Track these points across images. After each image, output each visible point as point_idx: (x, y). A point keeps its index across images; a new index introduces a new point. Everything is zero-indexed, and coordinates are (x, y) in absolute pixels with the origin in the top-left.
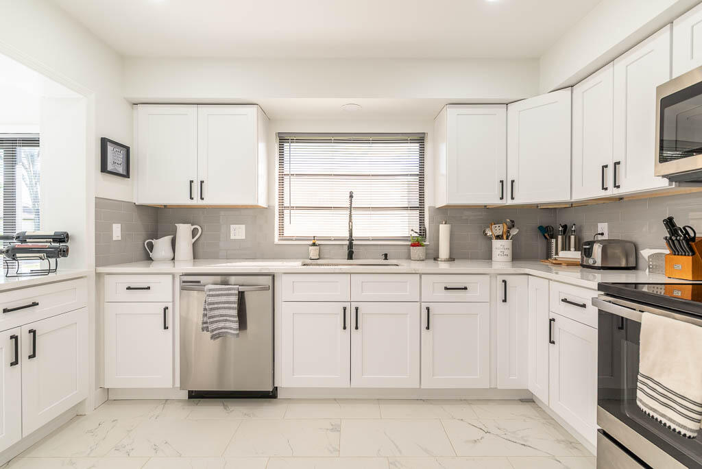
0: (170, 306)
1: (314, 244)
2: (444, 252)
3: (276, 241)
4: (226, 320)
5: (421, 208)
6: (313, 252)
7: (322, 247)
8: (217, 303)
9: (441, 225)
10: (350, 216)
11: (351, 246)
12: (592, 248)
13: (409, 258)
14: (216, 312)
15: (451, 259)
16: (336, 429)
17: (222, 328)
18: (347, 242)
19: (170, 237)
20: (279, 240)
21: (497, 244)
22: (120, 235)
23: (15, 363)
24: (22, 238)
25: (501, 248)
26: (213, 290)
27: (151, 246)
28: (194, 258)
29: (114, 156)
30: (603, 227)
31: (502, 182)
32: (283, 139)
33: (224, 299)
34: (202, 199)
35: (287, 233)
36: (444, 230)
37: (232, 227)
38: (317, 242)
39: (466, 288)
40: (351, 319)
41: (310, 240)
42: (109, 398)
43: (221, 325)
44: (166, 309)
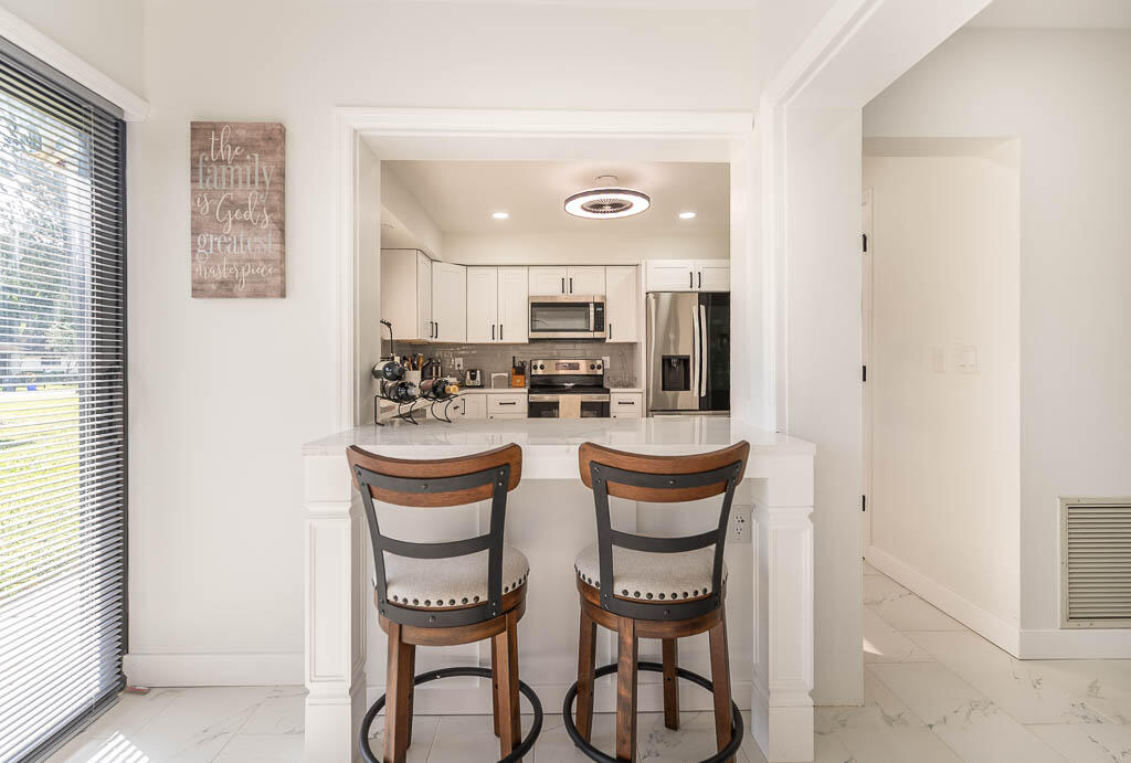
31: (432, 322)
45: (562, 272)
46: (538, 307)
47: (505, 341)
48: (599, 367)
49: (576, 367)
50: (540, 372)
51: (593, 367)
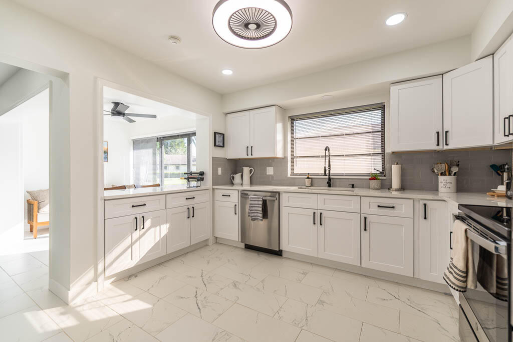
0: (237, 204)
1: (308, 178)
3: (289, 176)
4: (257, 212)
5: (383, 154)
6: (308, 182)
7: (314, 180)
8: (254, 204)
9: (393, 166)
10: (329, 161)
11: (330, 179)
14: (254, 208)
15: (402, 188)
17: (255, 216)
19: (241, 173)
20: (291, 175)
21: (441, 179)
22: (221, 172)
23: (189, 218)
24: (191, 173)
25: (446, 183)
26: (252, 198)
27: (233, 178)
28: (251, 184)
29: (219, 138)
31: (438, 133)
32: (293, 119)
33: (256, 202)
34: (252, 155)
35: (296, 172)
36: (395, 170)
37: (267, 168)
38: (310, 177)
39: (393, 207)
40: (318, 219)
41: (305, 175)
42: (217, 241)
43: (256, 214)
44: (236, 205)
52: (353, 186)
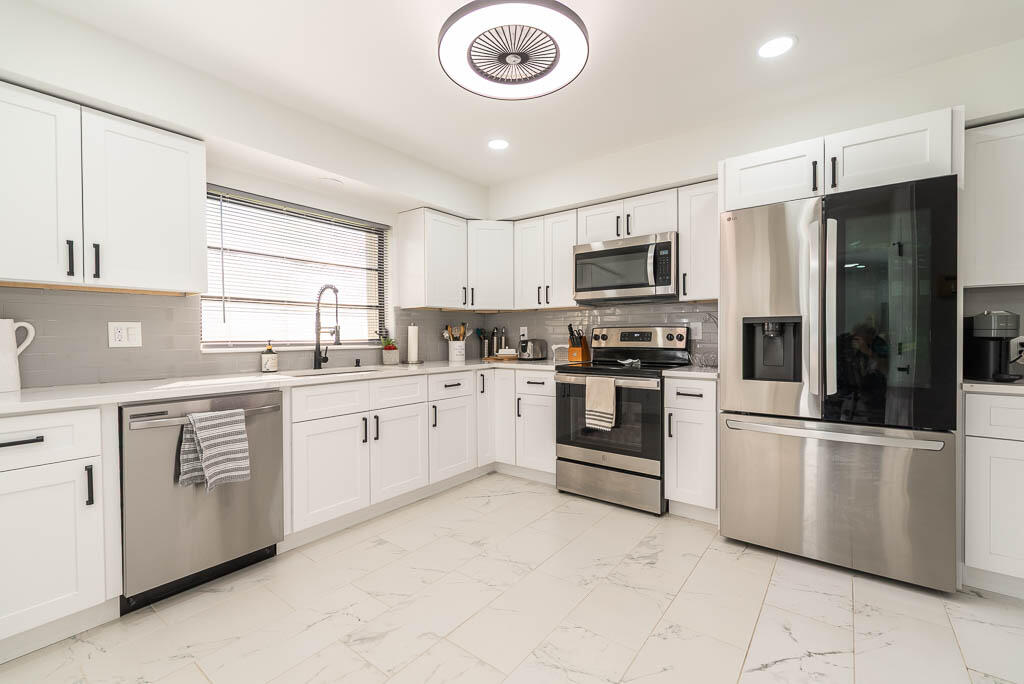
0: (96, 462)
1: (270, 351)
2: (413, 355)
4: (231, 459)
5: (381, 308)
7: (281, 355)
9: (409, 327)
10: (318, 314)
11: (318, 352)
12: (526, 346)
13: (381, 362)
15: (420, 362)
16: (381, 542)
18: (314, 347)
21: (453, 345)
25: (457, 348)
28: (22, 387)
30: (524, 330)
31: (465, 288)
32: (210, 193)
34: (97, 276)
36: (413, 331)
37: (112, 326)
38: (274, 349)
39: (459, 385)
40: (371, 429)
44: (88, 468)
45: (619, 209)
46: (585, 260)
47: (551, 305)
48: (680, 338)
49: (647, 337)
50: (603, 344)
51: (670, 337)
52: (358, 363)
